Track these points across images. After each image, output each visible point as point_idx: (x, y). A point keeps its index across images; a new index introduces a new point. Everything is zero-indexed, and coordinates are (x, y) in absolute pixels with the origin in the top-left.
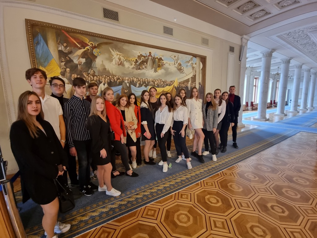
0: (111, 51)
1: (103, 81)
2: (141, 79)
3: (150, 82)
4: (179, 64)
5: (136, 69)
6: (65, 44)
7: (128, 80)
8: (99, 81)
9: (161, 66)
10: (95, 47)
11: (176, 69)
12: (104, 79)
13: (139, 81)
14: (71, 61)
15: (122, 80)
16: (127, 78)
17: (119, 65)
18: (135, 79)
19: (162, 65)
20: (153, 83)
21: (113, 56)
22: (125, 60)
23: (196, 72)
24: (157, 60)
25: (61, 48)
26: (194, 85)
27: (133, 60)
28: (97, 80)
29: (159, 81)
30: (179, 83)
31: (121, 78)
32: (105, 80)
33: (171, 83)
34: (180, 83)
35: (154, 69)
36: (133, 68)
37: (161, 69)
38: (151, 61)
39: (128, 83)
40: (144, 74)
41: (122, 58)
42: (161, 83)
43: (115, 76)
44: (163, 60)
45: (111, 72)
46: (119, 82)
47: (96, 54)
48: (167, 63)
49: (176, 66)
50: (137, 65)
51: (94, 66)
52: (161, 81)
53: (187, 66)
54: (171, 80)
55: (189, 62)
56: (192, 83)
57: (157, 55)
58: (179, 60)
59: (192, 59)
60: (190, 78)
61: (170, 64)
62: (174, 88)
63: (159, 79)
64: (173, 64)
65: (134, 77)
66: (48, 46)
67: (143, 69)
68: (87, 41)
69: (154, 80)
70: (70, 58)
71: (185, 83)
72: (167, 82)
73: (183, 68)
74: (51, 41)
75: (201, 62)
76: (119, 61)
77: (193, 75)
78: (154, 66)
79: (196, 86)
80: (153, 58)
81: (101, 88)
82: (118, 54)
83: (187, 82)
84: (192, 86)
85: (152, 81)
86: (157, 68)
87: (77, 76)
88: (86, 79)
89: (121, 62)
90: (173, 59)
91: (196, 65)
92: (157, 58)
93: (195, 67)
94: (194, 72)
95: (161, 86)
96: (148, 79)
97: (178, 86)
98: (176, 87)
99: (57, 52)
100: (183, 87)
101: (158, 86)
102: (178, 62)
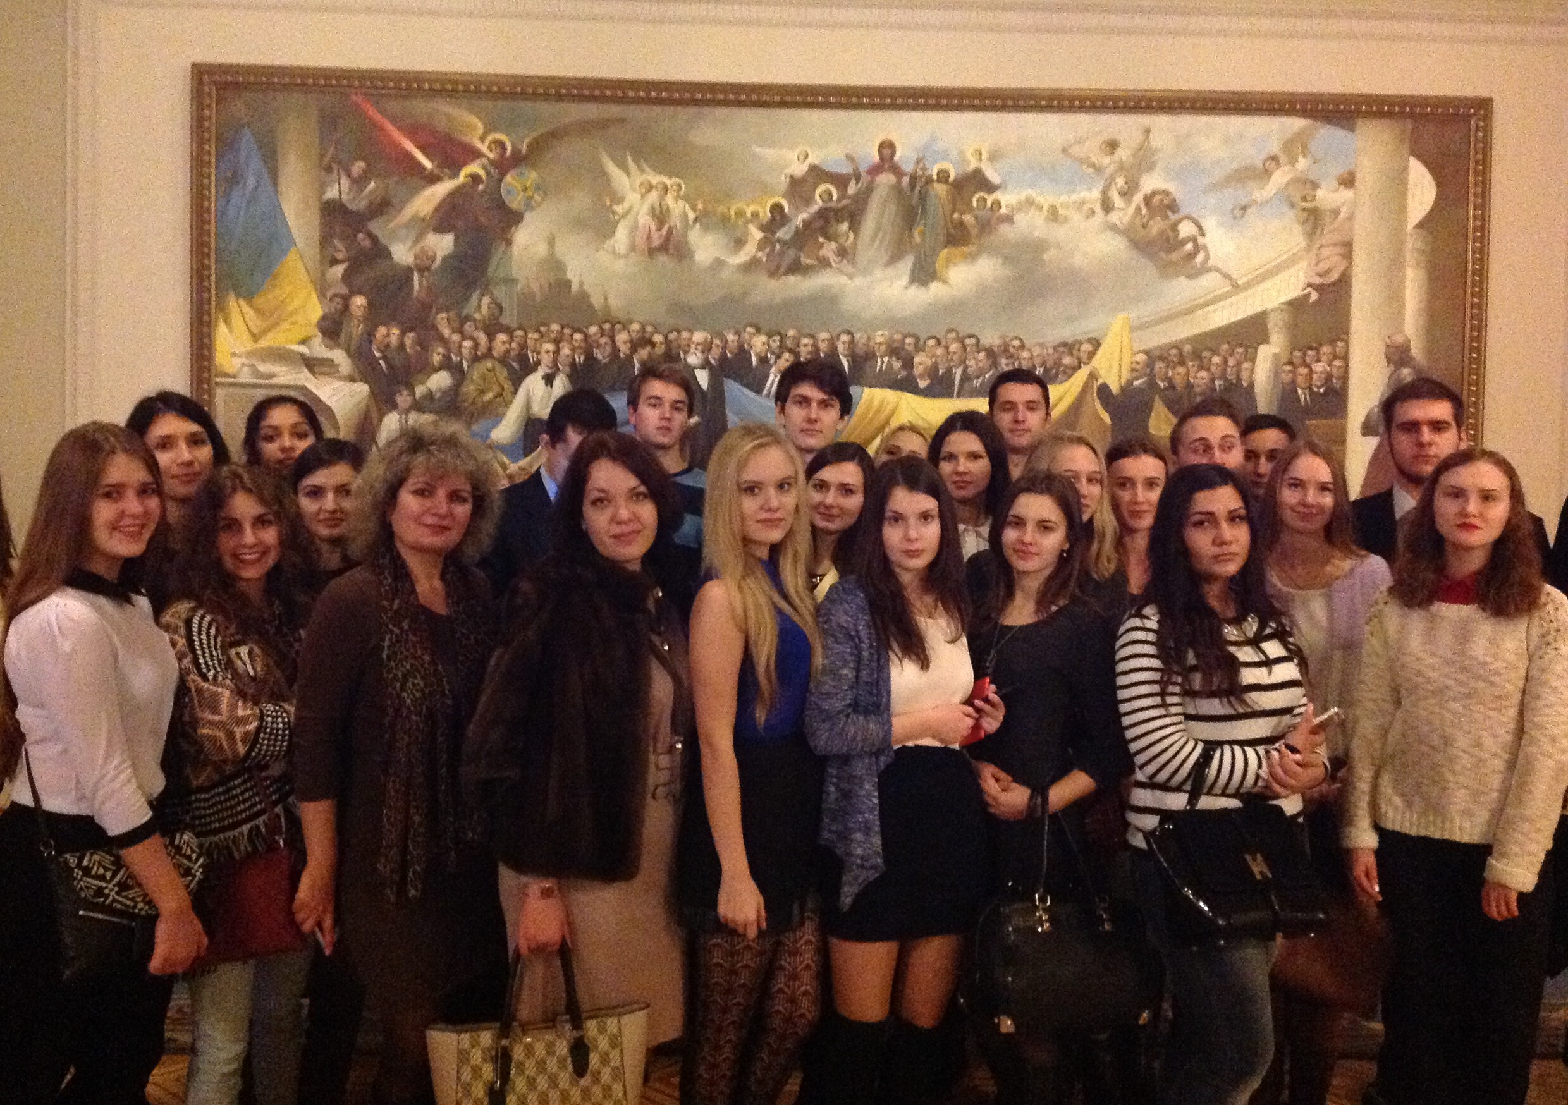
0: (612, 168)
1: (546, 359)
2: (805, 341)
3: (870, 356)
5: (773, 274)
6: (358, 167)
7: (707, 348)
8: (523, 359)
9: (974, 231)
10: (517, 160)
11: (1112, 246)
12: (550, 347)
13: (786, 355)
14: (380, 252)
15: (667, 350)
16: (699, 336)
17: (652, 252)
18: (758, 344)
19: (986, 226)
20: (897, 365)
21: (620, 200)
22: (696, 220)
23: (1348, 255)
24: (940, 189)
25: (338, 189)
26: (1318, 367)
27: (755, 215)
28: (508, 352)
29: (954, 347)
30: (1141, 357)
31: (658, 338)
32: (557, 352)
34: (1152, 357)
36: (751, 266)
37: (972, 258)
38: (892, 208)
39: (706, 364)
40: (828, 301)
41: (677, 207)
42: (963, 362)
43: (625, 327)
44: (991, 188)
45: (596, 301)
46: (643, 364)
47: (515, 202)
48: (1030, 203)
49: (1126, 220)
50: (779, 240)
51: (501, 273)
52: (964, 347)
53: (1237, 212)
54: (1067, 333)
55: (1266, 174)
56: (1297, 354)
57: (945, 156)
58: (1151, 168)
59: (1304, 147)
60: (1273, 310)
61: (1061, 212)
62: (1089, 397)
63: (953, 335)
64: (1086, 208)
65: (750, 330)
66: (276, 192)
67: (825, 263)
68: (473, 128)
69: (908, 340)
70: (374, 239)
71: (1214, 352)
72: (1025, 354)
73: (1195, 231)
74: (293, 158)
75: (1412, 160)
76: (654, 226)
77: (1310, 285)
78: (917, 239)
79: (1345, 378)
80: (906, 180)
81: (528, 406)
82: (651, 188)
83: (1240, 350)
84: (1293, 382)
85: (894, 351)
86: (935, 253)
87: (403, 333)
88: (449, 350)
89: (670, 232)
90: (1093, 166)
91: (1347, 194)
92: (939, 180)
93: (1336, 212)
94: (1326, 252)
95: (967, 386)
96: (857, 336)
97: (1130, 383)
98: (1115, 388)
99: (317, 211)
100: (1190, 385)
101: (941, 387)
102: (1137, 185)
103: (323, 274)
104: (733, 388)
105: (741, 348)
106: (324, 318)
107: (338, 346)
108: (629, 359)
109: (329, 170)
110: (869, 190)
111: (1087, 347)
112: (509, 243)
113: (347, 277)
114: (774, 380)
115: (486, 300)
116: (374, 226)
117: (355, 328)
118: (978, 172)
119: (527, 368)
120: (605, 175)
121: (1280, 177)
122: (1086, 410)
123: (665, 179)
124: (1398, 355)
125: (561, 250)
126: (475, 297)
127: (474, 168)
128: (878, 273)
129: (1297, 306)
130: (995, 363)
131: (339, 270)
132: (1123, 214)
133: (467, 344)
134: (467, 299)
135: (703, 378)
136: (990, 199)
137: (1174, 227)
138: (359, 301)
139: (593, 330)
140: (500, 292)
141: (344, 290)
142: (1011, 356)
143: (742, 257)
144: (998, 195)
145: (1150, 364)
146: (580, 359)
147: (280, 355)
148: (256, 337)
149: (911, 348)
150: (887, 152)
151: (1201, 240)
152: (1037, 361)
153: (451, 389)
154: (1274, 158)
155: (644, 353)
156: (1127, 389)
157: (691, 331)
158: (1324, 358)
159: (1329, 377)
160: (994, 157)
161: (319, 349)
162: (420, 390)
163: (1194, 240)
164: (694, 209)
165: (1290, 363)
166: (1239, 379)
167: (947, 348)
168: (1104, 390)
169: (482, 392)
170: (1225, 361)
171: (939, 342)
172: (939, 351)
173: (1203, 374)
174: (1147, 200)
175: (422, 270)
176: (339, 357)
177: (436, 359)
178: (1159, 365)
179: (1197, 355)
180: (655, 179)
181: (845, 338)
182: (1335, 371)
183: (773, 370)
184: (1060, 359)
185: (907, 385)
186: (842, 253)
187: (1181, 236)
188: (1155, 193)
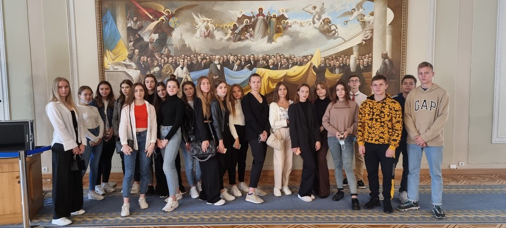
0: (195, 17)
1: (181, 63)
2: (243, 57)
3: (258, 60)
5: (234, 41)
6: (135, 19)
7: (219, 60)
8: (176, 63)
9: (282, 30)
10: (172, 16)
11: (317, 32)
12: (183, 60)
13: (238, 61)
14: (141, 39)
15: (210, 60)
16: (217, 57)
17: (205, 37)
18: (232, 58)
19: (285, 28)
20: (265, 62)
21: (197, 25)
22: (216, 29)
23: (372, 33)
24: (274, 20)
25: (131, 24)
26: (365, 60)
27: (230, 27)
29: (278, 58)
30: (323, 59)
31: (207, 57)
32: (184, 61)
33: (305, 60)
34: (326, 59)
35: (267, 37)
36: (229, 40)
38: (262, 24)
39: (219, 63)
40: (247, 48)
41: (211, 26)
42: (280, 61)
43: (200, 55)
44: (286, 19)
45: (193, 49)
46: (204, 64)
47: (172, 25)
48: (295, 22)
49: (318, 26)
50: (236, 33)
51: (170, 43)
52: (281, 57)
53: (345, 23)
54: (305, 53)
55: (352, 13)
57: (275, 11)
58: (324, 13)
59: (361, 6)
60: (354, 47)
61: (303, 24)
63: (278, 55)
64: (309, 23)
66: (116, 24)
67: (247, 38)
68: (162, 8)
70: (140, 36)
71: (340, 57)
72: (295, 59)
73: (335, 28)
74: (120, 17)
75: (388, 8)
76: (206, 31)
77: (363, 40)
78: (269, 32)
79: (372, 62)
80: (265, 18)
81: (178, 74)
82: (205, 21)
83: (346, 56)
84: (359, 64)
85: (264, 59)
86: (273, 35)
87: (148, 58)
88: (158, 62)
89: (209, 32)
90: (310, 13)
91: (372, 17)
92: (273, 17)
93: (369, 22)
94: (367, 32)
96: (255, 56)
97: (320, 65)
98: (317, 67)
99: (126, 30)
100: (334, 65)
101: (275, 67)
102: (321, 17)
103: (128, 45)
104: (226, 69)
105: (227, 59)
106: (129, 55)
107: (132, 62)
108: (201, 62)
109: (128, 20)
110: (257, 20)
111: (310, 57)
112: (171, 36)
113: (134, 45)
114: (236, 67)
115: (167, 49)
116: (139, 33)
117: (136, 57)
118: (283, 15)
119: (177, 66)
120: (194, 19)
121: (356, 14)
122: (310, 72)
123: (208, 19)
124: (385, 56)
125: (184, 37)
126: (164, 49)
127: (162, 18)
128: (260, 40)
129: (360, 45)
130: (288, 62)
131: (132, 43)
132: (318, 24)
133: (163, 60)
134: (162, 50)
135: (219, 67)
136: (286, 21)
137: (330, 27)
138: (137, 51)
139: (192, 56)
140: (170, 48)
141: (133, 48)
142: (292, 59)
143: (227, 37)
144: (288, 21)
145: (325, 60)
146: (189, 63)
147: (119, 64)
148: (113, 60)
150: (261, 11)
151: (336, 30)
152: (298, 61)
153: (159, 71)
154: (354, 9)
155: (204, 61)
156: (320, 67)
158: (367, 58)
159: (368, 62)
160: (286, 11)
161: (128, 62)
162: (152, 71)
163: (335, 30)
164: (215, 26)
165: (358, 59)
166: (346, 63)
168: (314, 67)
169: (167, 71)
170: (343, 59)
171: (275, 57)
172: (275, 59)
173: (338, 62)
174: (323, 21)
175: (151, 43)
176: (133, 64)
177: (155, 64)
178: (327, 60)
179: (336, 58)
180: (205, 19)
181: (252, 56)
183: (235, 64)
185: (267, 67)
186: (251, 36)
187: (332, 29)
188: (325, 19)
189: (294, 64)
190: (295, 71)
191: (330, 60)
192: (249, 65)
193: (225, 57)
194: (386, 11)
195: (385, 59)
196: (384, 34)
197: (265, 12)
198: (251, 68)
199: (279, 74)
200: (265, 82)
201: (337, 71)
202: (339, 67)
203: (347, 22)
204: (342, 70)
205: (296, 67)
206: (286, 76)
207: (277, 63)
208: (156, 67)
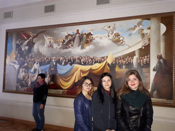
0: (45, 37)
1: (37, 61)
2: (67, 58)
4: (115, 35)
5: (63, 49)
6: (20, 39)
7: (55, 59)
9: (89, 41)
10: (35, 37)
11: (110, 42)
12: (37, 60)
13: (65, 60)
15: (50, 60)
16: (54, 58)
17: (49, 47)
18: (61, 58)
19: (91, 41)
20: (79, 61)
21: (46, 41)
22: (54, 42)
23: (150, 41)
24: (85, 36)
25: (18, 42)
26: (144, 60)
27: (61, 41)
28: (33, 60)
30: (114, 59)
31: (49, 58)
32: (38, 60)
33: (103, 60)
34: (116, 59)
35: (81, 46)
36: (60, 48)
37: (89, 45)
38: (78, 39)
39: (55, 61)
40: (70, 52)
41: (52, 41)
42: (88, 60)
43: (46, 57)
44: (92, 35)
45: (43, 54)
46: (47, 61)
48: (97, 36)
49: (112, 38)
50: (64, 44)
51: (33, 51)
52: (88, 58)
53: (130, 35)
54: (103, 56)
55: (135, 28)
56: (140, 57)
58: (115, 30)
59: (141, 24)
60: (136, 50)
61: (102, 37)
62: (106, 65)
63: (86, 56)
64: (106, 37)
65: (60, 57)
66: (12, 43)
67: (70, 47)
68: (31, 34)
69: (80, 57)
70: (21, 48)
71: (126, 57)
72: (97, 59)
73: (123, 39)
74: (14, 39)
75: (161, 24)
76: (49, 43)
77: (142, 46)
78: (82, 43)
80: (80, 35)
81: (35, 67)
82: (49, 39)
83: (131, 57)
84: (140, 62)
85: (78, 59)
86: (84, 45)
89: (51, 44)
90: (106, 30)
91: (149, 31)
92: (85, 35)
93: (147, 34)
94: (145, 40)
95: (88, 64)
96: (74, 57)
97: (112, 63)
98: (110, 64)
99: (15, 45)
100: (122, 63)
101: (85, 64)
102: (113, 32)
104: (58, 65)
105: (59, 59)
106: (15, 57)
107: (17, 61)
108: (46, 61)
109: (17, 40)
110: (76, 36)
111: (106, 58)
112: (34, 47)
114: (63, 63)
115: (31, 54)
116: (21, 46)
117: (18, 58)
118: (90, 33)
120: (44, 38)
121: (137, 29)
122: (106, 67)
123: (51, 37)
124: (160, 57)
125: (39, 48)
127: (31, 38)
128: (77, 48)
129: (140, 50)
130: (92, 60)
131: (17, 51)
132: (111, 36)
133: (29, 60)
134: (29, 54)
135: (54, 63)
136: (92, 36)
137: (119, 38)
139: (42, 57)
140: (32, 53)
141: (18, 54)
142: (95, 59)
143: (60, 47)
144: (93, 36)
146: (40, 61)
147: (11, 62)
148: (9, 60)
149: (81, 59)
150: (78, 31)
151: (123, 40)
153: (27, 65)
154: (136, 26)
157: (53, 57)
158: (145, 58)
159: (147, 61)
161: (15, 61)
162: (24, 66)
165: (139, 59)
166: (130, 62)
167: (86, 58)
168: (108, 64)
169: (30, 66)
170: (128, 59)
171: (85, 58)
175: (25, 51)
178: (117, 60)
179: (123, 58)
181: (72, 57)
182: (147, 60)
183: (63, 62)
184: (102, 59)
185: (80, 64)
186: (72, 45)
187: (120, 40)
188: (116, 33)
189: (96, 62)
190: (96, 66)
191: (119, 60)
192: (70, 62)
193: (58, 58)
194: (160, 26)
195: (160, 59)
196: (159, 42)
197: (80, 32)
198: (71, 64)
199: (87, 68)
200: (79, 73)
201: (124, 67)
202: (126, 64)
203: (131, 34)
204: (127, 66)
205: (97, 64)
206: (91, 70)
207: (86, 61)
208: (26, 63)
